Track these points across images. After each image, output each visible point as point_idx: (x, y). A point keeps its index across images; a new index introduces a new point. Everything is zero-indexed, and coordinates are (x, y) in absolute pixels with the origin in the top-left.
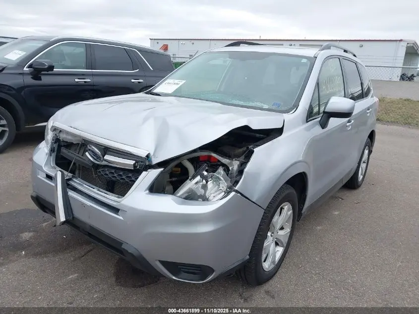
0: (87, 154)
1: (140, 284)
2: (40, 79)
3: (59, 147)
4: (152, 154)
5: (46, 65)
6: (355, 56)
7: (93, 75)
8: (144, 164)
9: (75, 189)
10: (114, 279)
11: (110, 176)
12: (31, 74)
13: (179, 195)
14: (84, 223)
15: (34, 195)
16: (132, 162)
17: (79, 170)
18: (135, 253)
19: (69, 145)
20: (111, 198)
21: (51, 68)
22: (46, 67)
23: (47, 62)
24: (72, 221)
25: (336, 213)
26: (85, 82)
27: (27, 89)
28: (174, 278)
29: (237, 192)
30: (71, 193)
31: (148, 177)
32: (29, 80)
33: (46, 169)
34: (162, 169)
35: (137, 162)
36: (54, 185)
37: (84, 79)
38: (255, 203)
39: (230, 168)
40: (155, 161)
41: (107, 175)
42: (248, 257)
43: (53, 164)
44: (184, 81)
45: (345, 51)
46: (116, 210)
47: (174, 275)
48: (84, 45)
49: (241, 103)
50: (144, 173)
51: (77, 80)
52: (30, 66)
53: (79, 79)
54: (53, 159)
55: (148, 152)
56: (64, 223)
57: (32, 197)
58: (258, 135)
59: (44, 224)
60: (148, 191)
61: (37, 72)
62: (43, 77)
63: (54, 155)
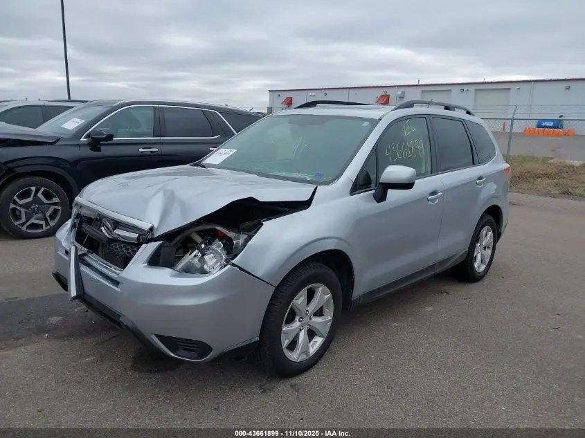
0: (102, 228)
1: (156, 369)
2: (99, 150)
3: (81, 222)
4: (156, 226)
5: (104, 134)
6: (468, 113)
7: (161, 143)
8: (146, 236)
9: (88, 265)
10: (131, 364)
11: (119, 250)
12: (89, 144)
13: (178, 269)
14: (92, 297)
15: (55, 271)
16: (135, 236)
17: (103, 247)
18: (130, 325)
19: (89, 221)
20: (113, 271)
21: (110, 137)
22: (105, 136)
23: (105, 131)
24: (82, 296)
25: (429, 309)
26: (151, 152)
27: (82, 162)
28: (172, 355)
29: (234, 265)
30: (84, 268)
31: (148, 249)
32: (87, 152)
33: (64, 244)
34: (161, 242)
35: (140, 235)
36: (67, 258)
37: (150, 148)
38: (261, 280)
39: (234, 242)
40: (157, 234)
41: (117, 249)
42: (258, 338)
43: (72, 239)
44: (235, 151)
45: (447, 108)
46: (116, 283)
47: (173, 353)
48: (153, 109)
49: (284, 174)
50: (144, 246)
51: (141, 150)
52: (88, 136)
53: (144, 148)
54: (73, 235)
55: (151, 225)
56: (75, 298)
57: (53, 274)
58: (280, 209)
59: (76, 310)
60: (146, 264)
61: (96, 143)
62: (102, 148)
63: (75, 230)
